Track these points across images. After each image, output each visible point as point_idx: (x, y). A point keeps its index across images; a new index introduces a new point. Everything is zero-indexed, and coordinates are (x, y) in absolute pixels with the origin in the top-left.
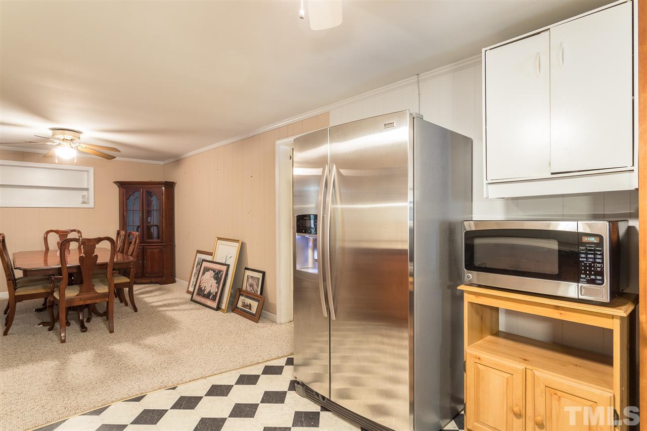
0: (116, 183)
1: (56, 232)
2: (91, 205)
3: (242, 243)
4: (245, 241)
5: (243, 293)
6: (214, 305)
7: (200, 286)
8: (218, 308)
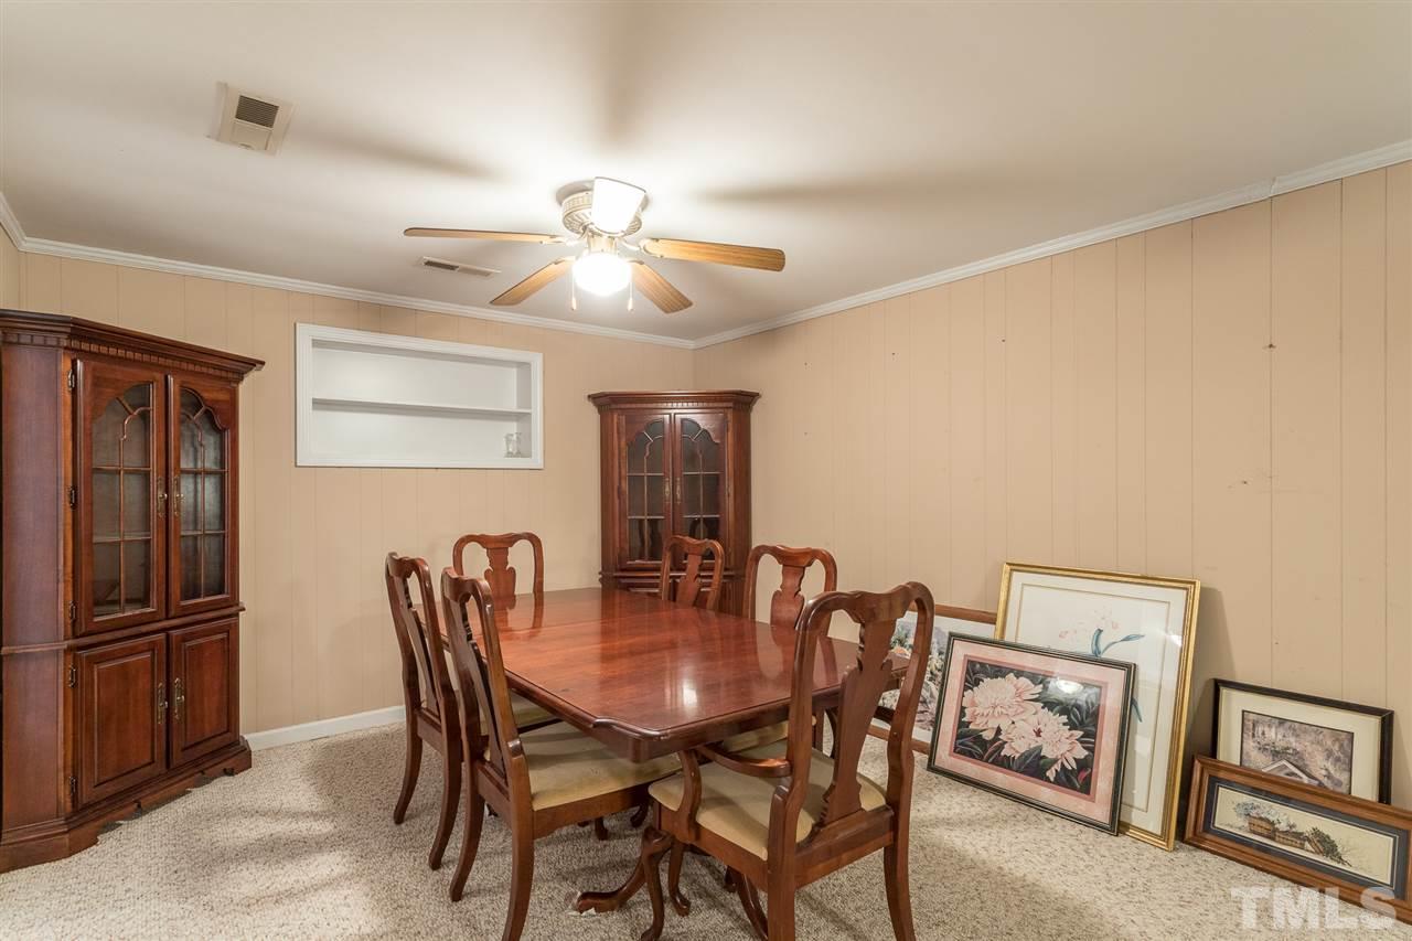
0: (593, 398)
1: (482, 540)
2: (537, 460)
3: (1203, 590)
4: (1215, 583)
5: (1222, 775)
6: (1101, 813)
7: (961, 724)
8: (1117, 825)
